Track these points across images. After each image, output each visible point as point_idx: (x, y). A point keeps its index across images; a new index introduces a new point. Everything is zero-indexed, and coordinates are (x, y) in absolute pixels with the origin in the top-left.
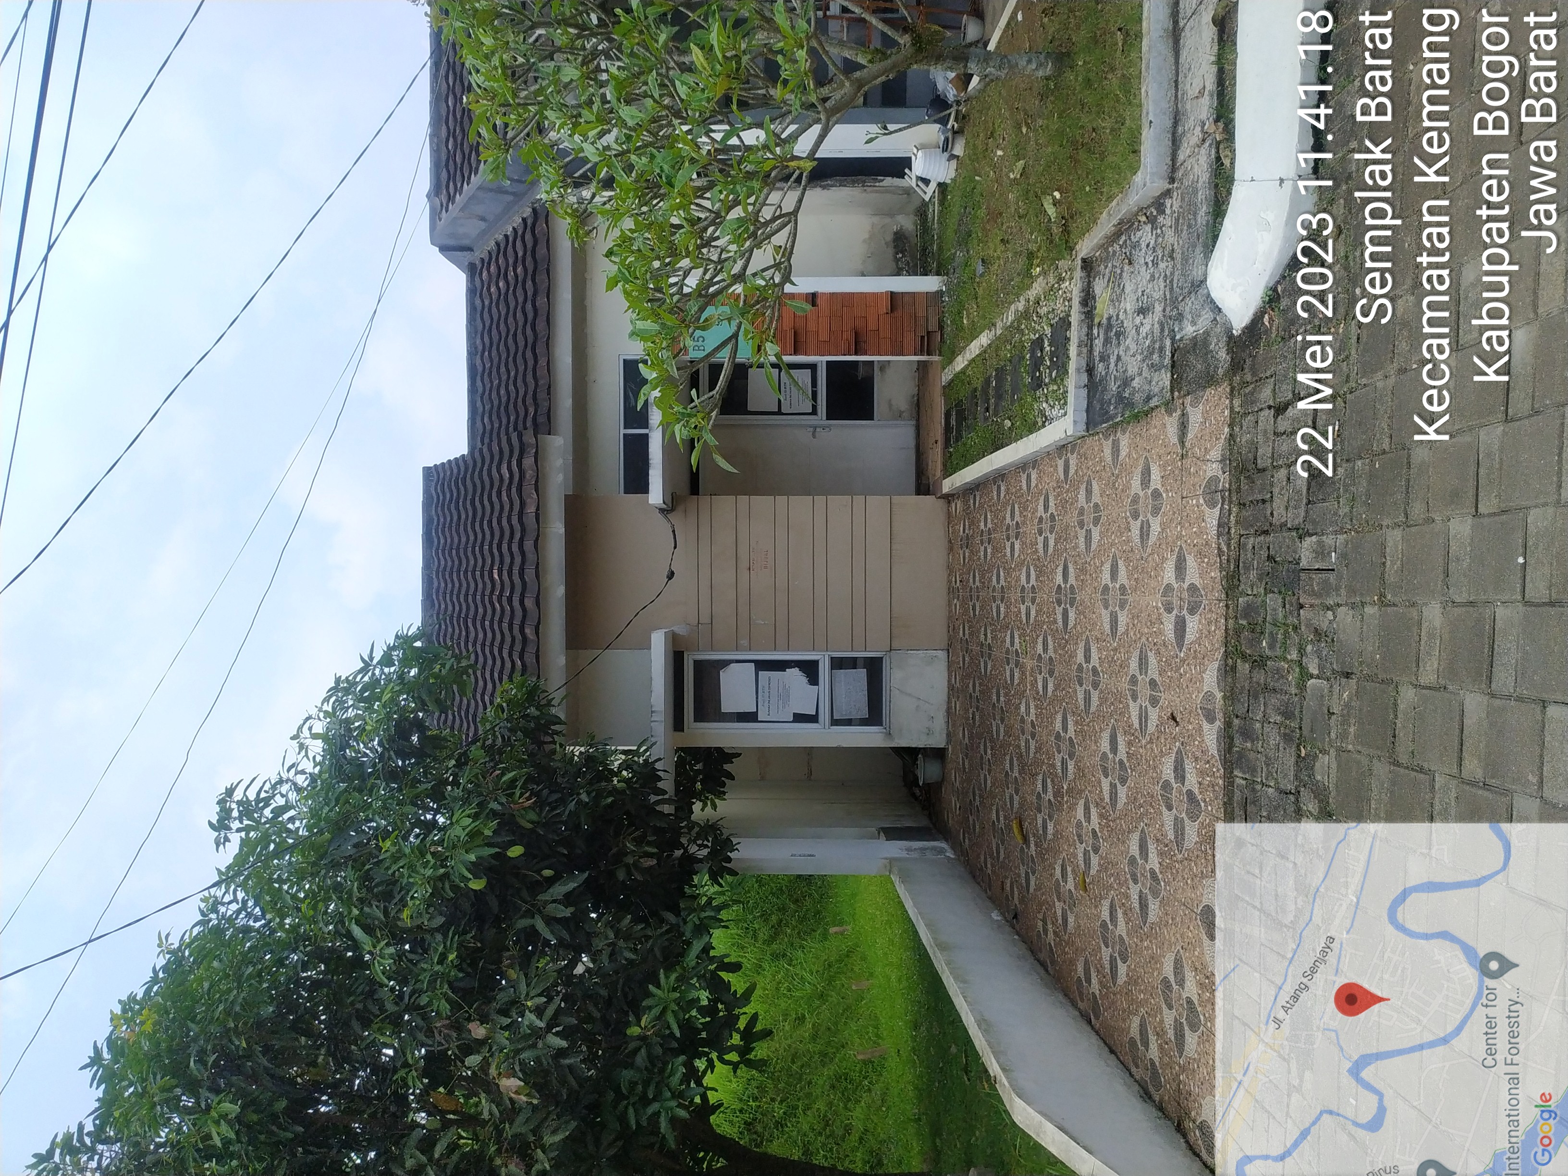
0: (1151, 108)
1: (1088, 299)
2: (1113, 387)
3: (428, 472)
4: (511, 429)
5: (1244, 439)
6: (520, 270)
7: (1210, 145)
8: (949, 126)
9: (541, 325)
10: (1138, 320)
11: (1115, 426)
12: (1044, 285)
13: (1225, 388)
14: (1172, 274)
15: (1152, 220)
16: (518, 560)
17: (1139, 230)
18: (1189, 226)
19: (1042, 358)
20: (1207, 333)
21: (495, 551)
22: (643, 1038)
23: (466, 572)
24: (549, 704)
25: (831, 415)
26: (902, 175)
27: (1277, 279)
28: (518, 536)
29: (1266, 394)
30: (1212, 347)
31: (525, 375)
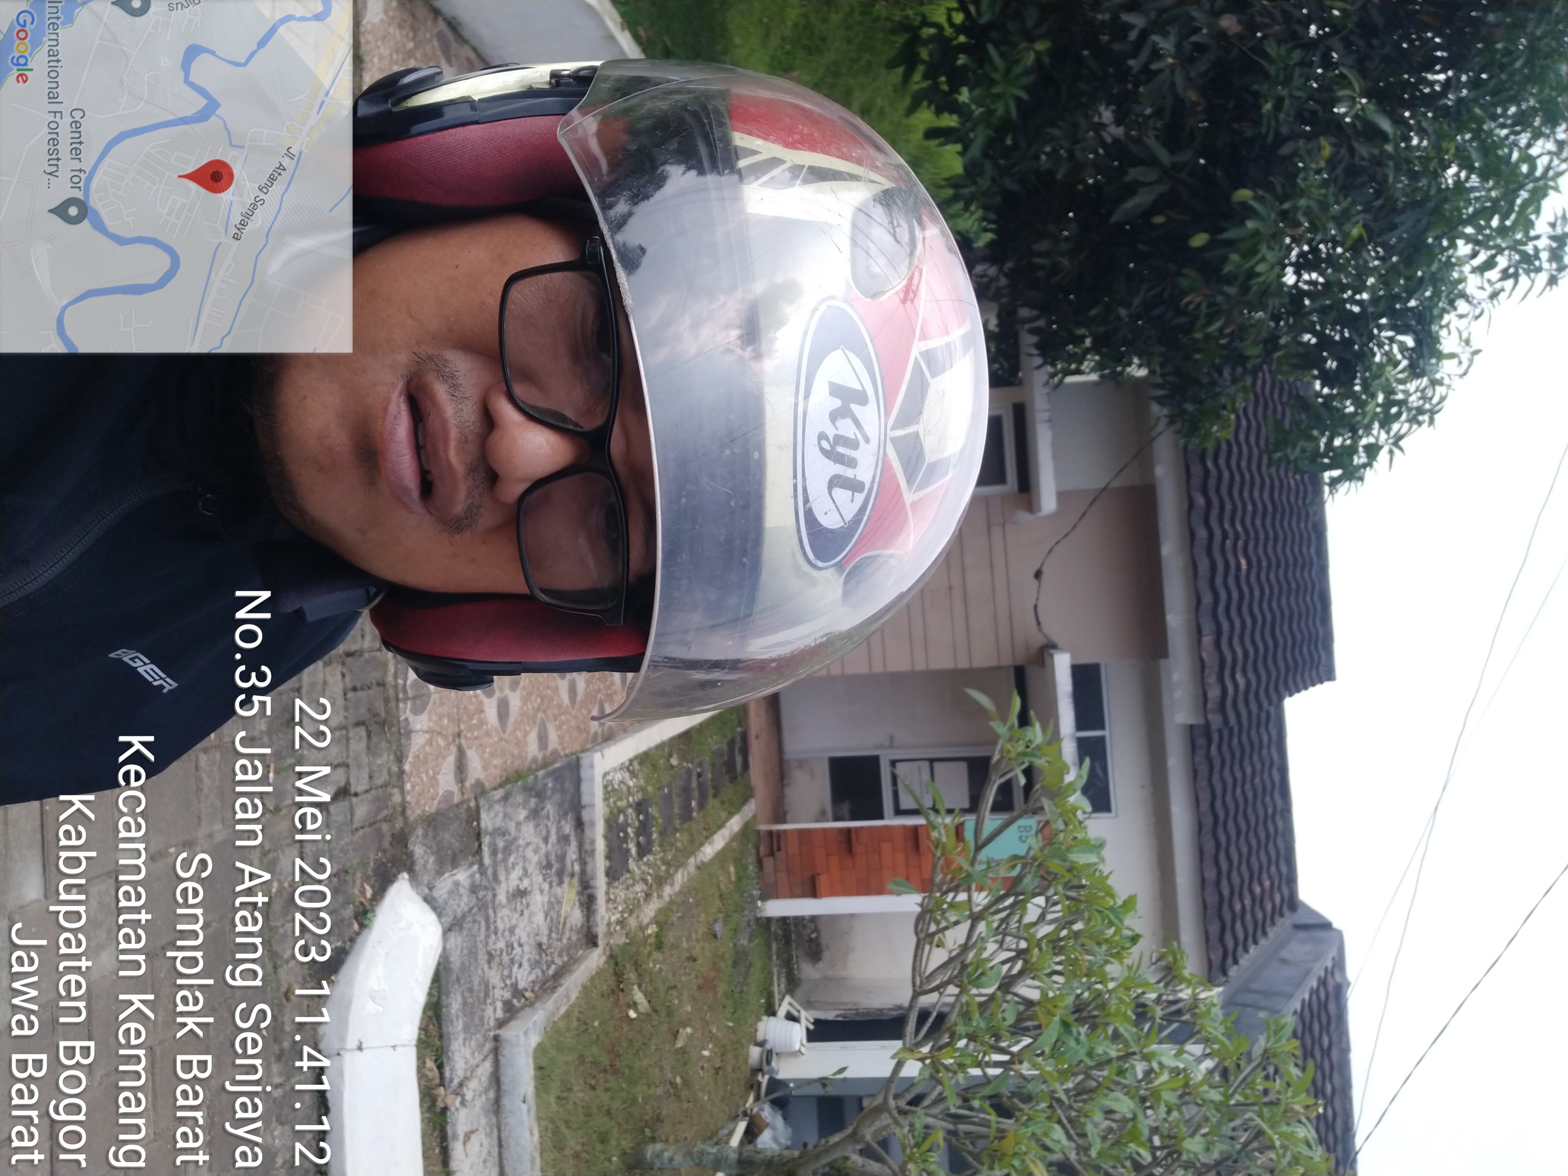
0: (525, 1117)
1: (588, 903)
2: (550, 808)
3: (1328, 674)
4: (1236, 729)
5: (385, 759)
6: (1238, 907)
7: (451, 1081)
8: (767, 1077)
9: (1210, 846)
10: (526, 883)
11: (545, 764)
12: (642, 915)
13: (413, 814)
14: (488, 937)
15: (517, 993)
16: (1219, 581)
17: (533, 982)
18: (471, 990)
19: (638, 834)
20: (440, 873)
21: (1246, 590)
22: (1031, 40)
23: (1278, 566)
24: (1172, 420)
25: (874, 761)
26: (817, 1022)
27: (360, 939)
28: (1221, 609)
29: (362, 810)
30: (432, 859)
31: (1224, 789)
